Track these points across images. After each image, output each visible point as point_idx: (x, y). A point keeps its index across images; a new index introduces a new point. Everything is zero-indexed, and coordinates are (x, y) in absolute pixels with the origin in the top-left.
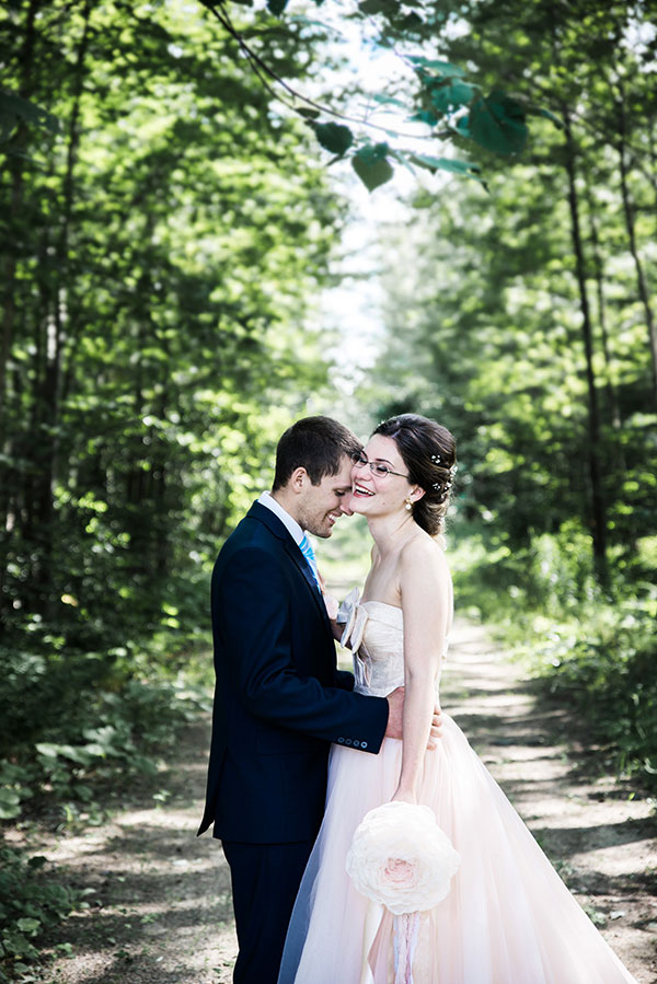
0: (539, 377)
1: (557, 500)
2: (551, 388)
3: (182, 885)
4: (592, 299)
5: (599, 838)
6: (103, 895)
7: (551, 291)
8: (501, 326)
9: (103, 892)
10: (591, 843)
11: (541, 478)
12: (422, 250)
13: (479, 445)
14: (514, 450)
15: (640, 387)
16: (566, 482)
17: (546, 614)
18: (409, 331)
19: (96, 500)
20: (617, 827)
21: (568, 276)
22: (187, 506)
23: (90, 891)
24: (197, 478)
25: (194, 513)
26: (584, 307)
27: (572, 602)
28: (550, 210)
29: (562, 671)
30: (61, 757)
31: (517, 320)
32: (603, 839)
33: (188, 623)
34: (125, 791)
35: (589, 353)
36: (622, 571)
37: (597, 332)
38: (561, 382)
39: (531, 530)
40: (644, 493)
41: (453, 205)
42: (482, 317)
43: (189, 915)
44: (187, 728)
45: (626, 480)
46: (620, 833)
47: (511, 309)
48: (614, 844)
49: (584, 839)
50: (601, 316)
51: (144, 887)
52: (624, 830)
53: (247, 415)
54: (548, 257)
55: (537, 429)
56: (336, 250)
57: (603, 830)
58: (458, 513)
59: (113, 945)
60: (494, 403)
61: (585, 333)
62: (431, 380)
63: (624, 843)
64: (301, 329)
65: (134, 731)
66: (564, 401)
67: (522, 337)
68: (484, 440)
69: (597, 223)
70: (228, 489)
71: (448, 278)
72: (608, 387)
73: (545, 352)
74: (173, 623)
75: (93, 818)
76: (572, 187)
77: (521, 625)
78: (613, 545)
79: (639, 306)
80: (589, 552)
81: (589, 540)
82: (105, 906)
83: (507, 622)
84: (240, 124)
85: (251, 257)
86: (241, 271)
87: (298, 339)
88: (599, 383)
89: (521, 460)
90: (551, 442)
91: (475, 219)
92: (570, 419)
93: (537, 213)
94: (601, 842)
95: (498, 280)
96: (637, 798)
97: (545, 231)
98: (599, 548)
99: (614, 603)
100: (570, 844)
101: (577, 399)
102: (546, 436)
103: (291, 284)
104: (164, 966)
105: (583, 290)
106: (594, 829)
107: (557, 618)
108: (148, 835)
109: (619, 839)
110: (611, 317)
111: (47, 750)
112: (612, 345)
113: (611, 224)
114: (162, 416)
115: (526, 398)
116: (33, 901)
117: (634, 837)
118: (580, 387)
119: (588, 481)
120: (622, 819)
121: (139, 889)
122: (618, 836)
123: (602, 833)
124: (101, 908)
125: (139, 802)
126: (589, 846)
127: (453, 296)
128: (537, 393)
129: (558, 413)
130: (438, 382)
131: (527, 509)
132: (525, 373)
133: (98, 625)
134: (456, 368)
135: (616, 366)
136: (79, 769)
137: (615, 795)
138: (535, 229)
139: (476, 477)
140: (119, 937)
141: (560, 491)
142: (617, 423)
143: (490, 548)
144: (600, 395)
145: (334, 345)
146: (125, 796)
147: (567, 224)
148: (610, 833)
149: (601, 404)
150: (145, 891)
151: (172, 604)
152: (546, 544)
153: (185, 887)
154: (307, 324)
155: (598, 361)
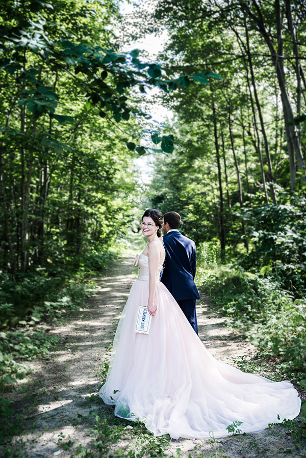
0: (205, 189)
2: (208, 193)
4: (222, 166)
5: (207, 327)
8: (192, 172)
11: (205, 223)
13: (185, 211)
14: (196, 213)
16: (214, 224)
19: (56, 228)
22: (87, 231)
24: (90, 221)
25: (89, 233)
30: (51, 305)
31: (197, 170)
33: (88, 269)
35: (220, 182)
37: (223, 176)
38: (212, 191)
42: (186, 169)
45: (232, 225)
47: (196, 167)
49: (203, 328)
50: (225, 171)
53: (107, 200)
54: (207, 152)
55: (203, 207)
60: (190, 198)
61: (219, 176)
64: (126, 172)
65: (72, 300)
66: (213, 198)
67: (200, 176)
70: (101, 226)
72: (227, 193)
73: (208, 181)
74: (83, 269)
78: (227, 245)
79: (235, 168)
80: (220, 247)
81: (220, 244)
85: (109, 148)
86: (107, 153)
87: (125, 175)
88: (224, 192)
89: (198, 217)
90: (208, 211)
91: (184, 137)
93: (203, 137)
94: (207, 329)
95: (192, 158)
96: (220, 318)
97: (206, 142)
98: (223, 246)
101: (217, 197)
102: (206, 209)
103: (122, 157)
110: (229, 171)
111: (48, 304)
112: (228, 179)
114: (79, 201)
115: (200, 196)
117: (217, 327)
118: (217, 193)
120: (214, 323)
122: (212, 327)
127: (177, 162)
128: (204, 194)
129: (211, 202)
130: (172, 189)
131: (200, 233)
132: (200, 188)
134: (178, 185)
135: (230, 186)
136: (56, 309)
138: (203, 141)
139: (185, 222)
141: (212, 227)
142: (230, 206)
144: (224, 196)
145: (137, 176)
148: (210, 326)
151: (82, 263)
152: (206, 245)
154: (128, 170)
155: (224, 185)
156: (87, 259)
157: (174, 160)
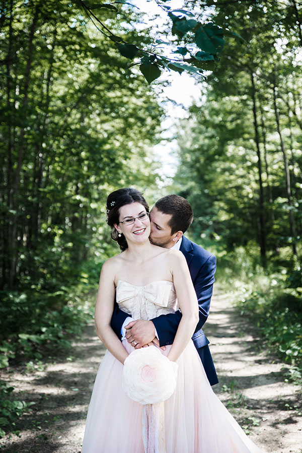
0: (240, 181)
1: (246, 232)
2: (245, 186)
3: (75, 400)
4: (262, 151)
5: (259, 381)
6: (39, 405)
7: (245, 147)
8: (224, 161)
9: (40, 403)
10: (256, 383)
11: (239, 223)
12: (193, 130)
13: (215, 209)
14: (229, 211)
15: (281, 187)
16: (250, 225)
17: (240, 280)
18: (188, 163)
19: (59, 229)
20: (266, 376)
21: (252, 141)
22: (97, 232)
23: (33, 403)
25: (100, 234)
26: (258, 154)
27: (251, 275)
28: (245, 114)
29: (246, 304)
30: (29, 340)
31: (231, 159)
32: (260, 382)
33: (92, 281)
34: (56, 355)
35: (260, 173)
36: (272, 262)
37: (264, 164)
38: (249, 184)
39: (234, 245)
40: (282, 230)
41: (206, 112)
42: (217, 157)
43: (76, 415)
44: (86, 326)
45: (274, 224)
46: (268, 379)
47: (229, 154)
48: (265, 384)
49: (252, 382)
50: (265, 157)
51: (58, 401)
52: (270, 377)
54: (244, 133)
55: (238, 203)
56: (158, 129)
57: (260, 377)
58: (206, 237)
59: (40, 430)
60: (222, 192)
61: (259, 164)
62: (197, 182)
63: (270, 384)
65: (63, 328)
66: (250, 191)
67: (233, 166)
68: (217, 207)
69: (264, 119)
71: (203, 141)
72: (268, 187)
73: (243, 172)
74: (85, 281)
75: (40, 368)
76: (254, 105)
77: (230, 284)
78: (269, 250)
79: (281, 154)
80: (259, 254)
81: (259, 249)
82: (39, 410)
83: (224, 282)
84: (118, 76)
85: (123, 132)
86: (119, 137)
87: (142, 166)
88: (264, 185)
89: (232, 215)
90: (244, 208)
91: (215, 117)
92: (252, 199)
93: (240, 115)
94: (259, 383)
95: (223, 142)
96: (276, 363)
97: (243, 122)
98: (263, 252)
99: (268, 275)
100: (246, 384)
101: (255, 191)
102: (241, 206)
104: (61, 441)
105: (258, 147)
106: (257, 377)
107: (244, 281)
108: (63, 376)
109: (267, 382)
110: (269, 158)
111: (24, 337)
112: (269, 169)
113: (270, 120)
115: (234, 190)
116: (6, 408)
117: (274, 381)
118: (255, 186)
119: (259, 225)
120: (269, 372)
121: (56, 402)
122: (267, 381)
123: (260, 379)
124: (37, 411)
125: (61, 361)
126: (255, 385)
127: (205, 148)
128: (239, 188)
129: (247, 197)
130: (200, 183)
131: (234, 236)
132: (234, 180)
133: (54, 281)
134: (207, 177)
135: (271, 177)
137: (266, 361)
138: (239, 121)
139: (214, 222)
140: (43, 425)
141: (248, 228)
142: (271, 201)
143: (219, 251)
144: (264, 190)
145: (158, 168)
146: (55, 358)
147: (252, 120)
148: (264, 379)
149: (265, 193)
150: (58, 403)
151: (85, 273)
152: (241, 250)
153: (76, 402)
154: (146, 159)
155: (264, 176)
156: (93, 268)
157: (202, 146)
